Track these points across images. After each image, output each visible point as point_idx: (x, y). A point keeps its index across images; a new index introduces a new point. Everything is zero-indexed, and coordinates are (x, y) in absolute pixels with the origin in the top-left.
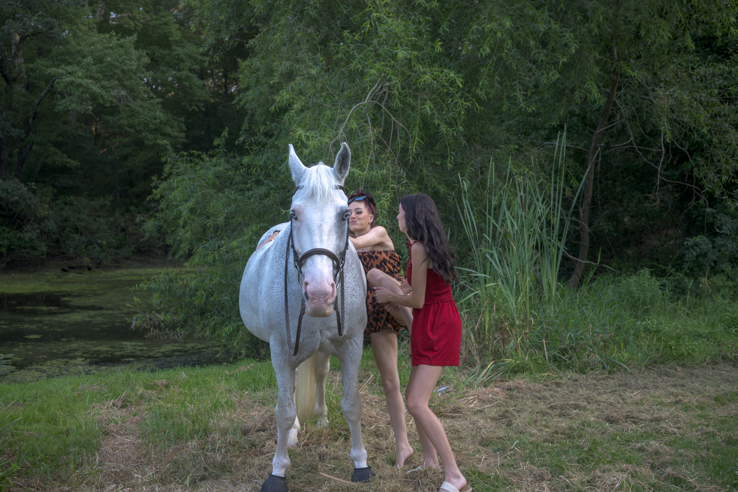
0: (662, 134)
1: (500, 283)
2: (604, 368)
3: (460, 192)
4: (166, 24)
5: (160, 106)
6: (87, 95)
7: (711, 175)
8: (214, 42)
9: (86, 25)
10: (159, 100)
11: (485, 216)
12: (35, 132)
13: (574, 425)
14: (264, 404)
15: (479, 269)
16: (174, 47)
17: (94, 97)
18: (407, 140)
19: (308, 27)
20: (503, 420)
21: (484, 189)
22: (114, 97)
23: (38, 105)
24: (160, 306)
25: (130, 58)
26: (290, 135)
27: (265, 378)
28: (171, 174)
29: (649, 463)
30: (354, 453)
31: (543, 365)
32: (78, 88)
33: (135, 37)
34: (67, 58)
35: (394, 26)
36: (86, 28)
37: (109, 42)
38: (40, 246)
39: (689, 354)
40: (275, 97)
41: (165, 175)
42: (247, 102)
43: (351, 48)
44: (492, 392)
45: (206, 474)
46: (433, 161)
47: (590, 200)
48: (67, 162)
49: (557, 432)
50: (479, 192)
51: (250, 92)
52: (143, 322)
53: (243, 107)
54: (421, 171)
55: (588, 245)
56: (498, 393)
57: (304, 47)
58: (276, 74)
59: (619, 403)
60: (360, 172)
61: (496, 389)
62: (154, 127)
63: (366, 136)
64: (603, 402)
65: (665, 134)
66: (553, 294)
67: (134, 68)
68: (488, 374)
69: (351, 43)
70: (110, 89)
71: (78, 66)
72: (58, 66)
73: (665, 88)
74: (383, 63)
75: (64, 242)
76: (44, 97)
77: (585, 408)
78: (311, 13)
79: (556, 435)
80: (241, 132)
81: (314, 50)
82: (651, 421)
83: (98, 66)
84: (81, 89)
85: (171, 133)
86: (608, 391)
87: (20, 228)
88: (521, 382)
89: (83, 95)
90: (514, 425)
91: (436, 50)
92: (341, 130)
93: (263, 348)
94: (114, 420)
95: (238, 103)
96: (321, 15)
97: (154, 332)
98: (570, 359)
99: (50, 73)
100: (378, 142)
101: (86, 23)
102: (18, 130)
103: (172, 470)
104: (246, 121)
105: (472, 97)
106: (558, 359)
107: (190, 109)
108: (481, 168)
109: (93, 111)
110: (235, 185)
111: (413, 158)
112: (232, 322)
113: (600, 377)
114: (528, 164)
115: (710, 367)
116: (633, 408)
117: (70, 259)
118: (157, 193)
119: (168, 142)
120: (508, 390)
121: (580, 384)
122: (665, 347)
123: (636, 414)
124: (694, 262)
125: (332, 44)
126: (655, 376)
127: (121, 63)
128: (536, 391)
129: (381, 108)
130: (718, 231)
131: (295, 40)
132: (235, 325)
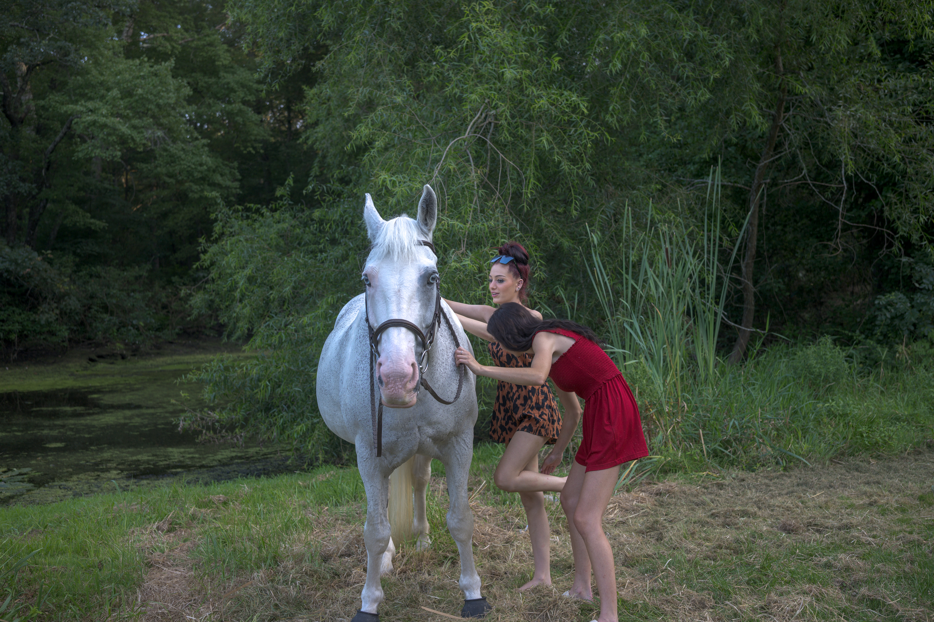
0: (843, 165)
1: (643, 360)
2: (777, 463)
3: (588, 246)
4: (211, 44)
5: (206, 149)
6: (114, 137)
7: (906, 215)
8: (272, 66)
9: (110, 49)
10: (205, 141)
11: (622, 275)
12: (50, 187)
13: (742, 537)
14: (349, 522)
15: (615, 343)
16: (222, 74)
17: (123, 140)
18: (520, 183)
19: (390, 42)
20: (652, 533)
21: (619, 242)
22: (148, 139)
23: (51, 152)
24: (214, 401)
25: (167, 89)
26: (372, 181)
27: (349, 489)
28: (223, 234)
29: (838, 582)
30: (464, 581)
31: (701, 461)
32: (102, 130)
33: (172, 62)
34: (86, 91)
35: (499, 39)
36: (110, 53)
37: (140, 71)
38: (60, 330)
39: (886, 442)
40: (352, 134)
41: (215, 236)
42: (316, 140)
43: (446, 68)
44: (637, 498)
45: (278, 612)
46: (553, 208)
47: (754, 251)
48: (91, 223)
49: (720, 547)
50: (613, 245)
51: (320, 128)
52: (193, 422)
53: (311, 147)
54: (539, 221)
55: (753, 308)
56: (644, 499)
57: (386, 69)
58: (351, 104)
59: (797, 507)
60: (461, 225)
61: (642, 495)
62: (200, 175)
63: (468, 179)
64: (777, 506)
65: (846, 165)
66: (711, 371)
67: (172, 101)
68: (631, 475)
69: (446, 62)
70: (143, 130)
71: (101, 101)
72: (76, 102)
73: (844, 107)
74: (486, 86)
75: (90, 325)
76: (60, 141)
77: (755, 515)
78: (393, 25)
79: (719, 551)
80: (310, 179)
81: (399, 72)
82: (840, 529)
83: (127, 100)
84: (105, 131)
85: (221, 182)
86: (784, 492)
87: (34, 308)
88: (673, 484)
89: (109, 138)
90: (666, 539)
91: (553, 68)
92: (436, 173)
93: (345, 451)
94: (159, 548)
95: (305, 142)
96: (407, 28)
97: (207, 435)
98: (734, 453)
99: (66, 112)
100: (483, 185)
101: (111, 46)
102: (28, 184)
103: (234, 609)
104: (316, 164)
105: (601, 125)
106: (720, 454)
107: (245, 152)
108: (615, 215)
109: (121, 158)
110: (304, 245)
111: (529, 205)
112: (305, 419)
113: (774, 474)
114: (673, 208)
115: (912, 458)
116: (816, 512)
117: (98, 345)
118: (206, 258)
119: (218, 194)
120: (657, 494)
121: (748, 486)
122: (855, 434)
123: (819, 521)
124: (888, 325)
125: (421, 64)
126: (843, 471)
127: (155, 96)
128: (692, 495)
129: (486, 142)
130: (917, 285)
131: (375, 61)
132: (309, 423)
